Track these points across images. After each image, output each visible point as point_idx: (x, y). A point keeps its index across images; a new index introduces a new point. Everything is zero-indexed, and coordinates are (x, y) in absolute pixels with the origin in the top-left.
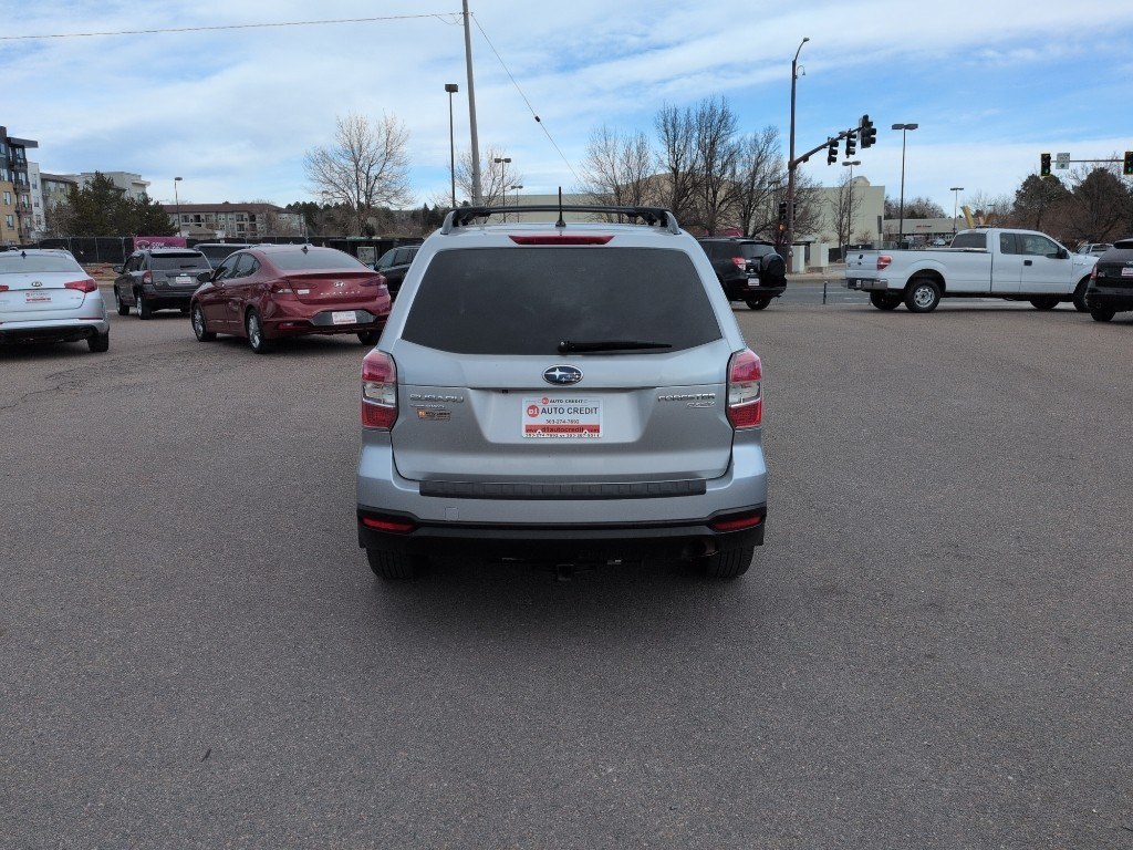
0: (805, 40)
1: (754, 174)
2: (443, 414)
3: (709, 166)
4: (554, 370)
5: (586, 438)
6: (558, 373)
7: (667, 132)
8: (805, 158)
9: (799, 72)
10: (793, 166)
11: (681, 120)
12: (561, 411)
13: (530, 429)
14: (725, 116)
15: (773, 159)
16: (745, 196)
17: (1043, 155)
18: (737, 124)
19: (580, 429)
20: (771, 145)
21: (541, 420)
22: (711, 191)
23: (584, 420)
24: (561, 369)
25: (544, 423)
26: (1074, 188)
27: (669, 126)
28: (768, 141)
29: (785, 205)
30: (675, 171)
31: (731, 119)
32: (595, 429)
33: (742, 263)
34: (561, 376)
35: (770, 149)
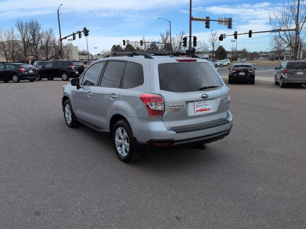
0: (61, 5)
1: (47, 42)
2: (178, 110)
3: (34, 39)
4: (203, 95)
5: (208, 112)
6: (204, 96)
7: (19, 28)
8: (65, 38)
9: (60, 14)
10: (61, 40)
11: (24, 25)
12: (202, 105)
13: (197, 111)
14: (37, 24)
15: (53, 38)
16: (46, 48)
17: (123, 40)
18: (41, 27)
19: (206, 110)
20: (52, 33)
21: (199, 108)
22: (35, 46)
23: (207, 107)
24: (205, 94)
25: (199, 109)
26: (124, 48)
27: (20, 26)
28: (51, 33)
29: (60, 51)
30: (23, 40)
31: (39, 25)
32: (209, 109)
33: (73, 67)
34: (205, 96)
35: (51, 35)
